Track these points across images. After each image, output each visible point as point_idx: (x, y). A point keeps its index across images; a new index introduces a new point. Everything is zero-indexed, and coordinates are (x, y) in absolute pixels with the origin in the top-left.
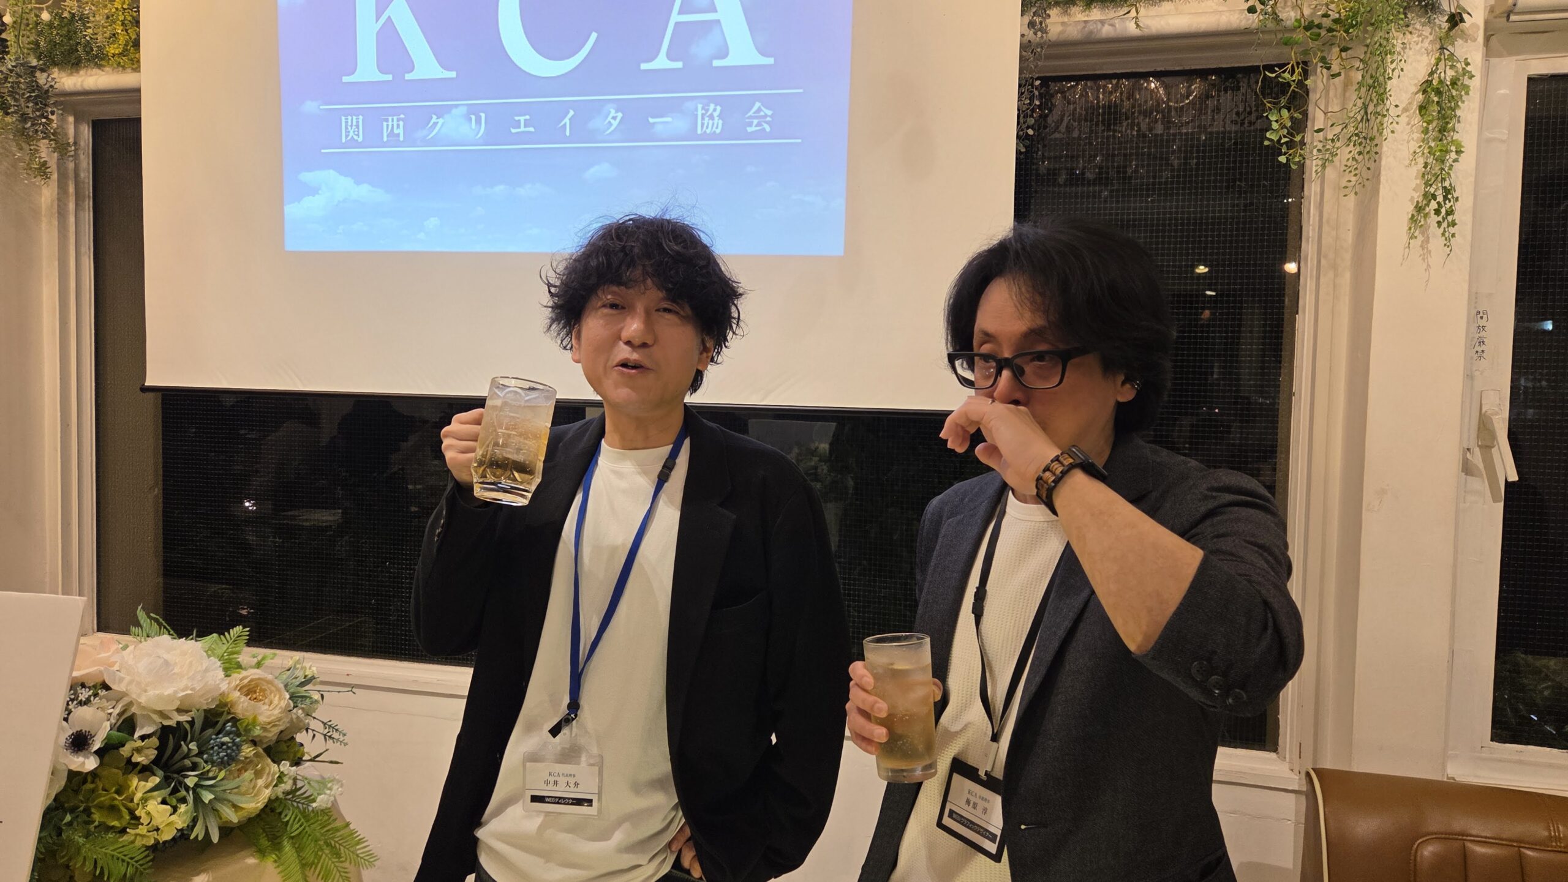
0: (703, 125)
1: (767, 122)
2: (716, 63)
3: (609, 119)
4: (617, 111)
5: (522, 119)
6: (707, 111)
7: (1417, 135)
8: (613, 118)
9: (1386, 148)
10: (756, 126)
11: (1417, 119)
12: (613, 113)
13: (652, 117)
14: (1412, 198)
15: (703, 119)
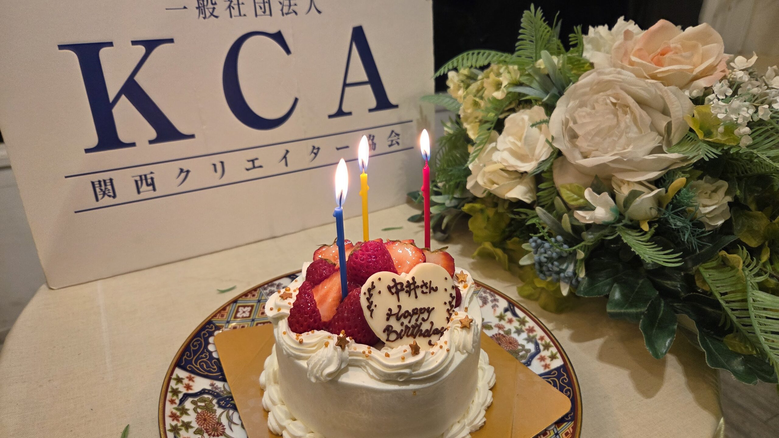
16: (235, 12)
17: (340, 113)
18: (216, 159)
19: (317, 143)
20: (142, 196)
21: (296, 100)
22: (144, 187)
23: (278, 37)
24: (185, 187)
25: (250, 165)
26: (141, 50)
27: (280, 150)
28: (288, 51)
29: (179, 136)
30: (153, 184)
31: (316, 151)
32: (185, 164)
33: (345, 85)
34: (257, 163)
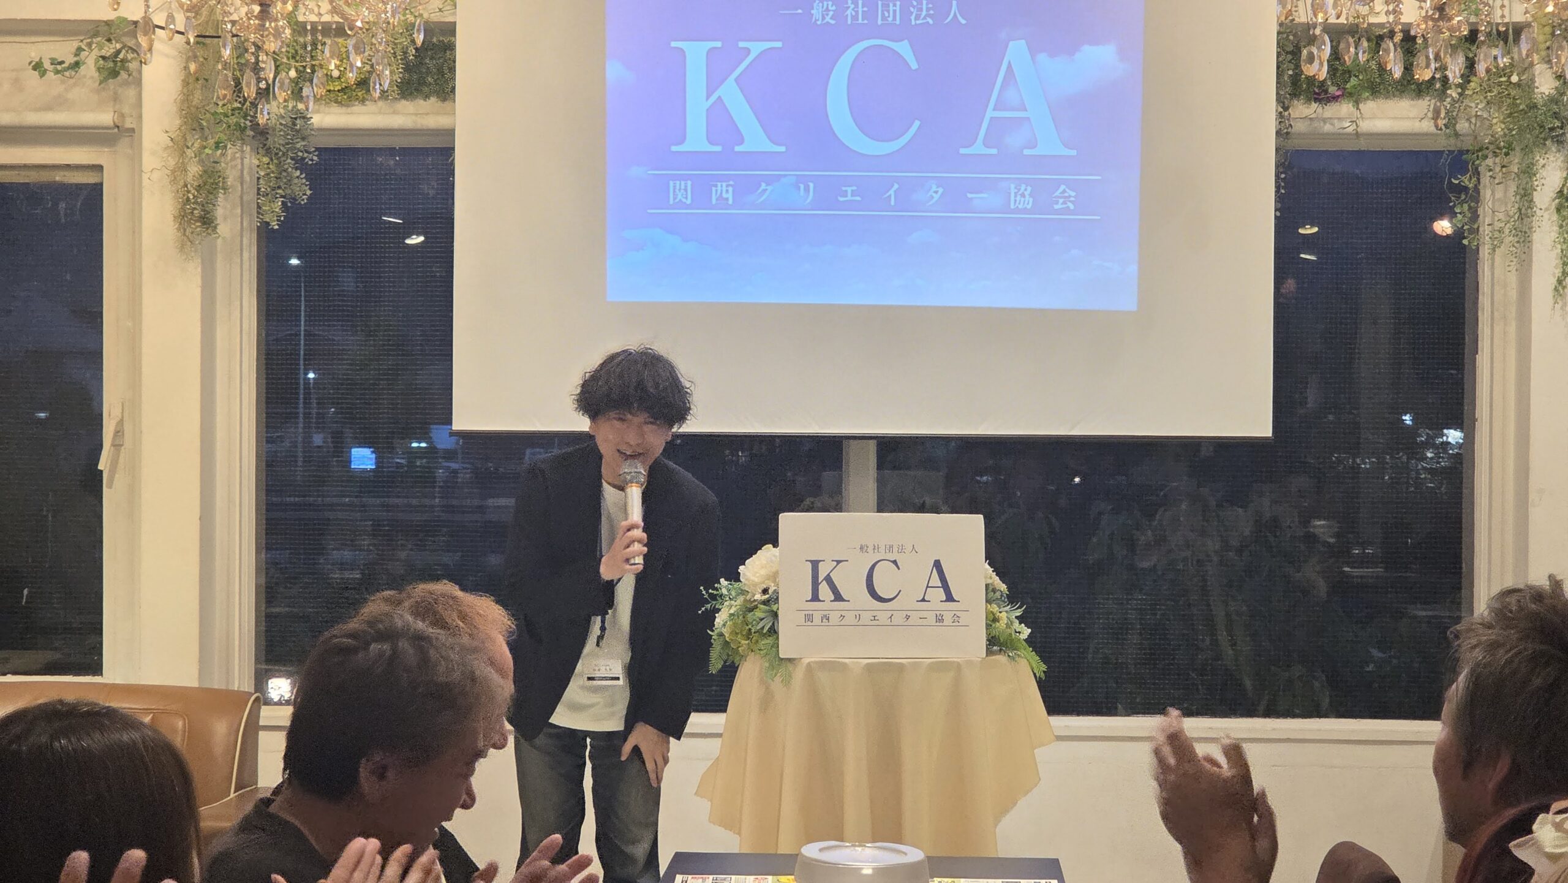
0: (1015, 201)
1: (1070, 201)
2: (1027, 152)
3: (931, 193)
4: (938, 187)
5: (849, 189)
6: (1019, 190)
7: (1556, 228)
8: (935, 193)
9: (1536, 237)
10: (1062, 204)
11: (1555, 217)
12: (934, 188)
13: (971, 193)
14: (1554, 273)
15: (1016, 196)
16: (876, 551)
17: (923, 600)
18: (857, 613)
19: (909, 613)
20: (823, 624)
21: (900, 591)
22: (824, 620)
23: (895, 562)
24: (842, 623)
25: (873, 618)
26: (835, 563)
27: (889, 614)
28: (899, 568)
29: (843, 600)
30: (828, 619)
31: (908, 617)
32: (843, 613)
33: (927, 587)
34: (876, 618)
